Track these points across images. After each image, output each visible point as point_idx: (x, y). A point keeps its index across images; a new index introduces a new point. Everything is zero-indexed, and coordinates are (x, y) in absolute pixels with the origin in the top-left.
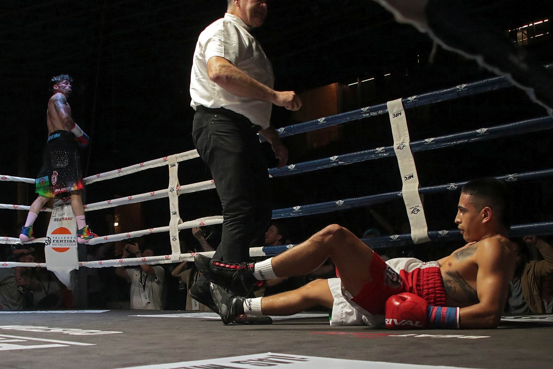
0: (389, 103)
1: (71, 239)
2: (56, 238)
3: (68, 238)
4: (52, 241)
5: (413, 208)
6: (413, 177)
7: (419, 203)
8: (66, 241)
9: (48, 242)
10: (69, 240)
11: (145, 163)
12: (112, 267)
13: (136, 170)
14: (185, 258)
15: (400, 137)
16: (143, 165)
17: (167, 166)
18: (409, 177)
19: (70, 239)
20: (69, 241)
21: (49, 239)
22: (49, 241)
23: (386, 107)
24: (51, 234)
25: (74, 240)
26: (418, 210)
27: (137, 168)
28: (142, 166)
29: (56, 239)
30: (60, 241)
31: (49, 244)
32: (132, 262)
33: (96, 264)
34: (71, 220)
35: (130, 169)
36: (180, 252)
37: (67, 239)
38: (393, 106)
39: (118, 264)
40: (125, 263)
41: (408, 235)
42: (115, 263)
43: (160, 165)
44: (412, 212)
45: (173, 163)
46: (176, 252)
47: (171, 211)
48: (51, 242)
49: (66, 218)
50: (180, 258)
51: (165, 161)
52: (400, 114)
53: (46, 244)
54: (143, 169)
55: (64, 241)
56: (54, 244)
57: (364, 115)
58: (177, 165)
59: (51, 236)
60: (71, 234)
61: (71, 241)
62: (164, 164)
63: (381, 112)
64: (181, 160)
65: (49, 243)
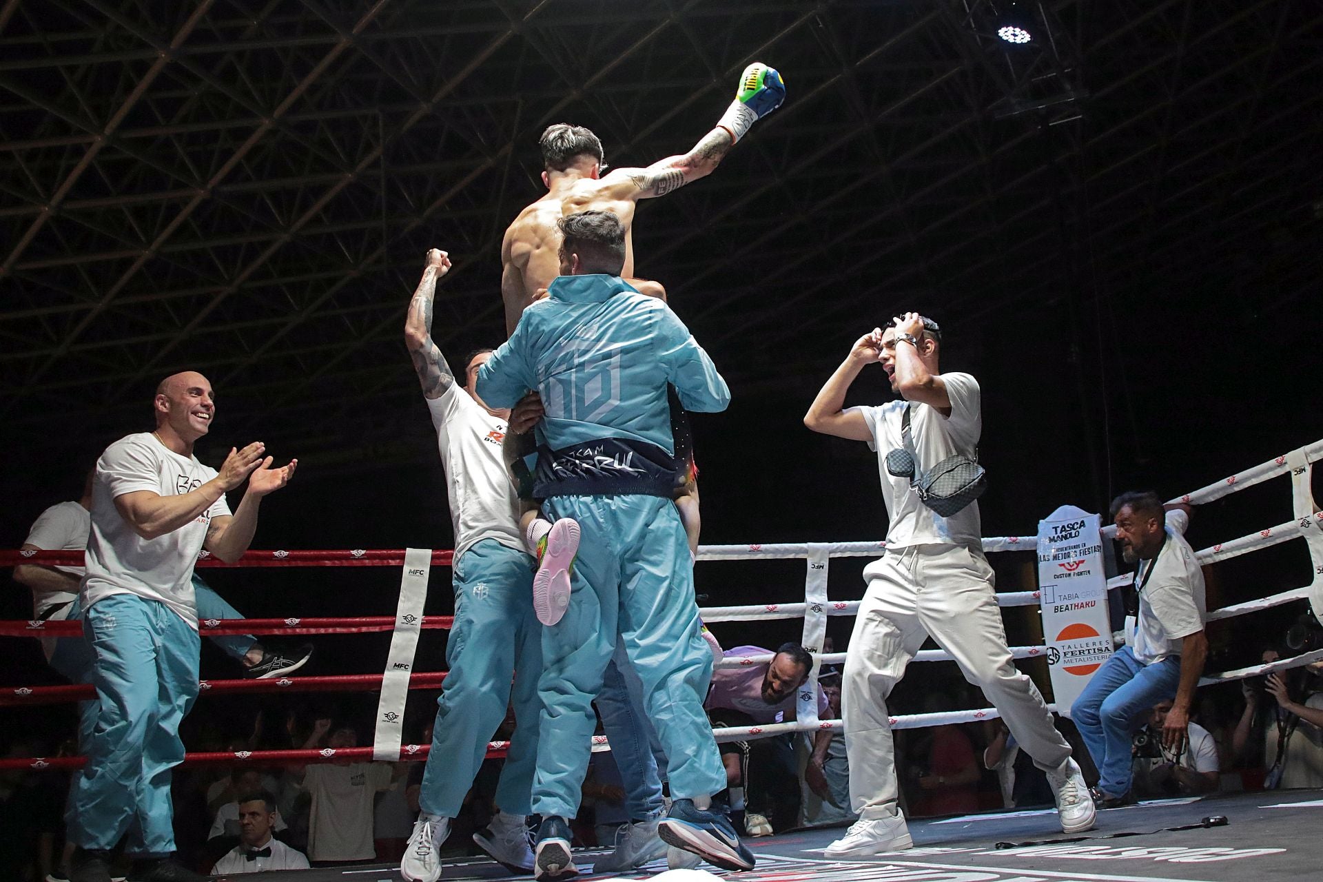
1: (1100, 646)
2: (1069, 647)
3: (1094, 644)
4: (1062, 655)
8: (1092, 652)
9: (1054, 658)
10: (1096, 647)
11: (1239, 477)
13: (1222, 494)
16: (1234, 480)
17: (1289, 473)
19: (1098, 646)
20: (1096, 651)
21: (1055, 651)
22: (1056, 654)
24: (1057, 640)
25: (1107, 648)
27: (1222, 488)
28: (1233, 484)
29: (1070, 650)
30: (1078, 653)
31: (1057, 662)
34: (1092, 606)
35: (1208, 493)
37: (1091, 647)
43: (1272, 475)
45: (1299, 465)
47: (1315, 565)
48: (1059, 656)
49: (1082, 603)
51: (1281, 464)
53: (1052, 662)
55: (1086, 652)
56: (1066, 660)
58: (1309, 469)
59: (1058, 645)
60: (1098, 635)
61: (1099, 650)
62: (1281, 472)
64: (1315, 458)
65: (1056, 660)
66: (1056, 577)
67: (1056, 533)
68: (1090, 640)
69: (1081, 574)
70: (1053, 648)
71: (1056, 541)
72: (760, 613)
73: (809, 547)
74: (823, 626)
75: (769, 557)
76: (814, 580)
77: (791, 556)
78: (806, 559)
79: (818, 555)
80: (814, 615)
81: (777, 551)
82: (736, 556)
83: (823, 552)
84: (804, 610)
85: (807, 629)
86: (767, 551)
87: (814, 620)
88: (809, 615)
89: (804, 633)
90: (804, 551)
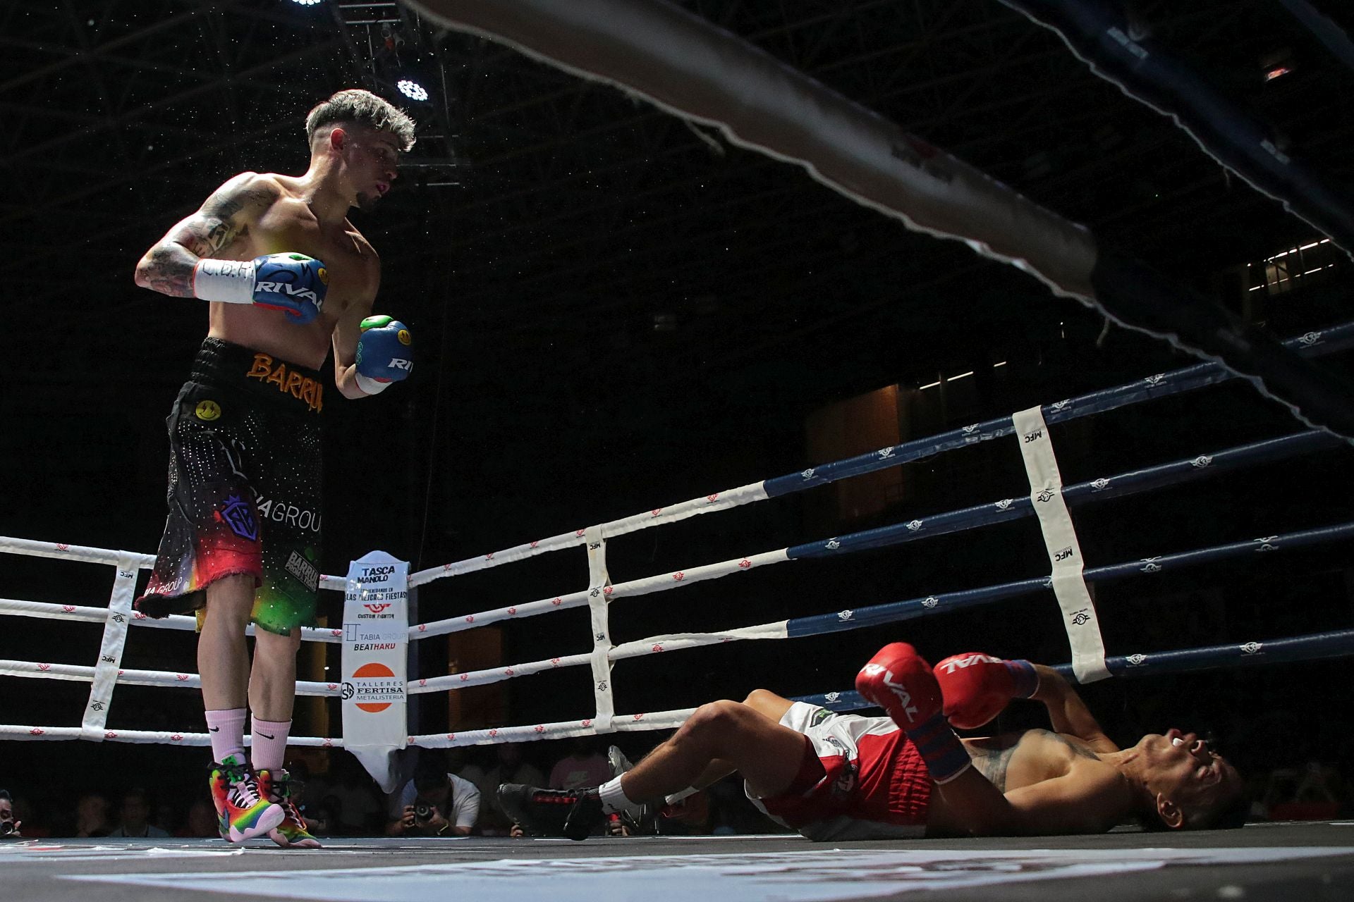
0: (1016, 416)
1: (394, 687)
2: (364, 684)
3: (388, 684)
4: (356, 691)
5: (1076, 613)
6: (1071, 554)
7: (1088, 603)
8: (385, 691)
9: (348, 694)
10: (390, 687)
11: (540, 542)
12: (475, 745)
13: (522, 556)
14: (623, 723)
15: (1043, 480)
16: (537, 545)
17: (584, 546)
18: (1064, 555)
19: (392, 686)
20: (389, 690)
21: (350, 687)
22: (350, 690)
23: (1011, 423)
24: (354, 677)
25: (400, 689)
26: (1086, 618)
27: (523, 551)
28: (534, 547)
29: (365, 687)
30: (372, 691)
31: (350, 697)
32: (515, 735)
33: (442, 740)
34: (391, 648)
35: (511, 554)
36: (613, 713)
37: (385, 686)
38: (1025, 422)
39: (488, 738)
40: (502, 736)
41: (1065, 667)
42: (482, 738)
43: (569, 545)
44: (1075, 622)
45: (595, 540)
46: (604, 712)
47: (595, 633)
48: (353, 692)
49: (383, 645)
50: (613, 723)
51: (580, 536)
52: (1040, 435)
53: (345, 697)
54: (535, 552)
55: (380, 691)
56: (360, 696)
57: (968, 440)
58: (603, 545)
59: (354, 681)
60: (393, 676)
61: (393, 690)
62: (577, 543)
63: (1000, 433)
64: (611, 534)
65: (349, 696)
66: (360, 616)
67: (366, 575)
68: (385, 679)
69: (384, 616)
70: (348, 684)
71: (364, 582)
72: (57, 612)
73: (120, 554)
74: (123, 637)
75: (76, 558)
76: (121, 588)
77: (99, 561)
78: (116, 567)
79: (129, 564)
80: (115, 625)
81: (84, 554)
82: (41, 552)
83: (134, 562)
84: (105, 616)
85: (107, 639)
86: (74, 552)
87: (114, 629)
88: (110, 624)
89: (104, 642)
90: (114, 557)
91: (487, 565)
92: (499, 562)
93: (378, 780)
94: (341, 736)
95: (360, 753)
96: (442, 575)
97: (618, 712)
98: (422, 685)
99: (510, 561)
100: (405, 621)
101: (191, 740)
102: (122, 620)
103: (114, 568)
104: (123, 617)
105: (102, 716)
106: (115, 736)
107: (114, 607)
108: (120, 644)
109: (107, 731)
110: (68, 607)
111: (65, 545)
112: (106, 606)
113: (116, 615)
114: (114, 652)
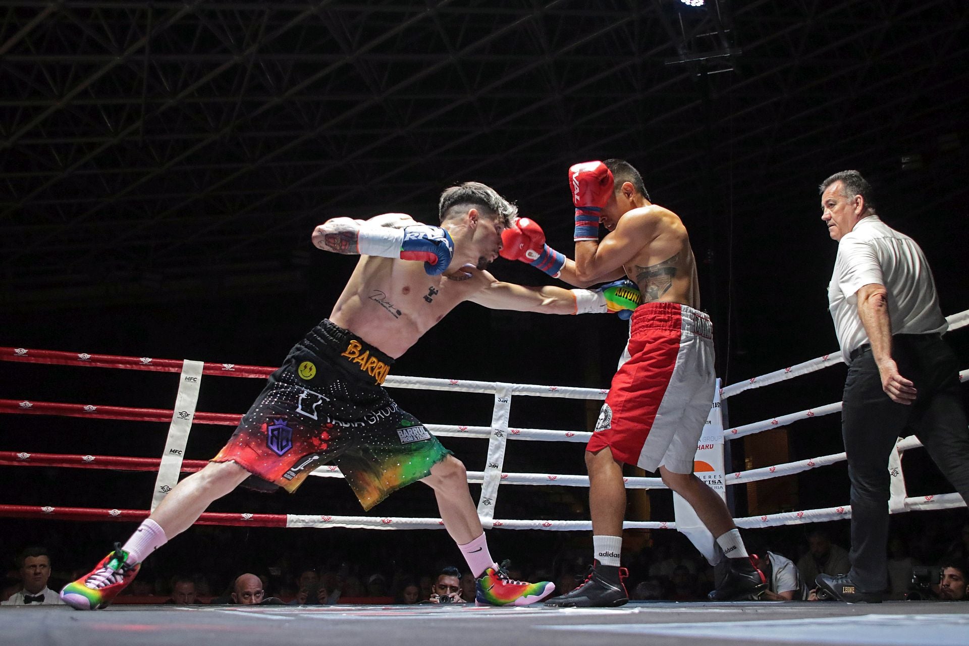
1: (715, 479)
3: (710, 477)
10: (711, 480)
11: (831, 356)
12: (785, 525)
13: (816, 368)
14: (916, 504)
16: (828, 358)
19: (713, 479)
20: (711, 482)
25: (719, 481)
27: (817, 364)
32: (820, 516)
33: (758, 522)
34: (710, 448)
35: (806, 367)
36: (905, 495)
37: (708, 479)
39: (796, 518)
40: (808, 517)
42: (791, 519)
46: (898, 494)
49: (703, 446)
50: (906, 504)
54: (828, 364)
60: (713, 470)
61: (713, 482)
68: (707, 474)
72: (454, 431)
73: (496, 385)
74: (503, 448)
75: (464, 390)
76: (499, 411)
77: (481, 391)
78: (494, 395)
79: (504, 392)
80: (497, 440)
81: (470, 386)
82: (438, 387)
83: (508, 390)
84: (489, 433)
85: (491, 450)
86: (462, 386)
87: (496, 443)
88: (493, 439)
89: (489, 452)
90: (493, 388)
91: (787, 377)
92: (797, 374)
93: (705, 555)
94: (674, 521)
95: (690, 534)
96: (749, 387)
97: (910, 494)
98: (738, 477)
99: (806, 372)
100: (720, 426)
101: (558, 526)
102: (501, 435)
103: (493, 396)
104: (502, 433)
105: (490, 509)
106: (501, 525)
107: (496, 425)
108: (501, 453)
109: (495, 521)
110: (462, 427)
111: (456, 381)
112: (489, 425)
113: (497, 431)
114: (497, 460)
